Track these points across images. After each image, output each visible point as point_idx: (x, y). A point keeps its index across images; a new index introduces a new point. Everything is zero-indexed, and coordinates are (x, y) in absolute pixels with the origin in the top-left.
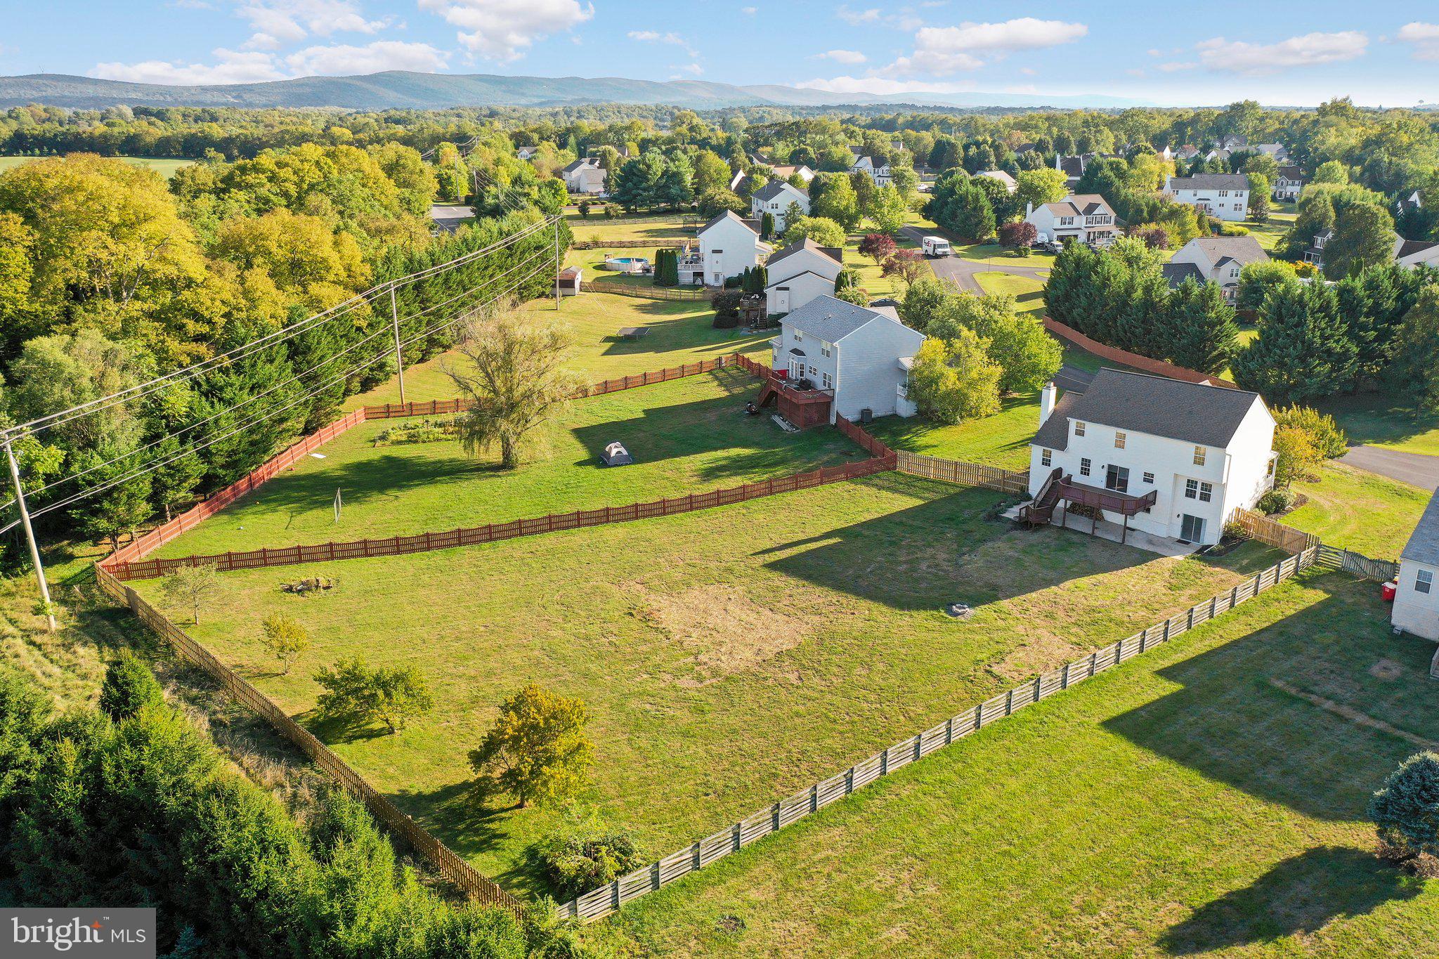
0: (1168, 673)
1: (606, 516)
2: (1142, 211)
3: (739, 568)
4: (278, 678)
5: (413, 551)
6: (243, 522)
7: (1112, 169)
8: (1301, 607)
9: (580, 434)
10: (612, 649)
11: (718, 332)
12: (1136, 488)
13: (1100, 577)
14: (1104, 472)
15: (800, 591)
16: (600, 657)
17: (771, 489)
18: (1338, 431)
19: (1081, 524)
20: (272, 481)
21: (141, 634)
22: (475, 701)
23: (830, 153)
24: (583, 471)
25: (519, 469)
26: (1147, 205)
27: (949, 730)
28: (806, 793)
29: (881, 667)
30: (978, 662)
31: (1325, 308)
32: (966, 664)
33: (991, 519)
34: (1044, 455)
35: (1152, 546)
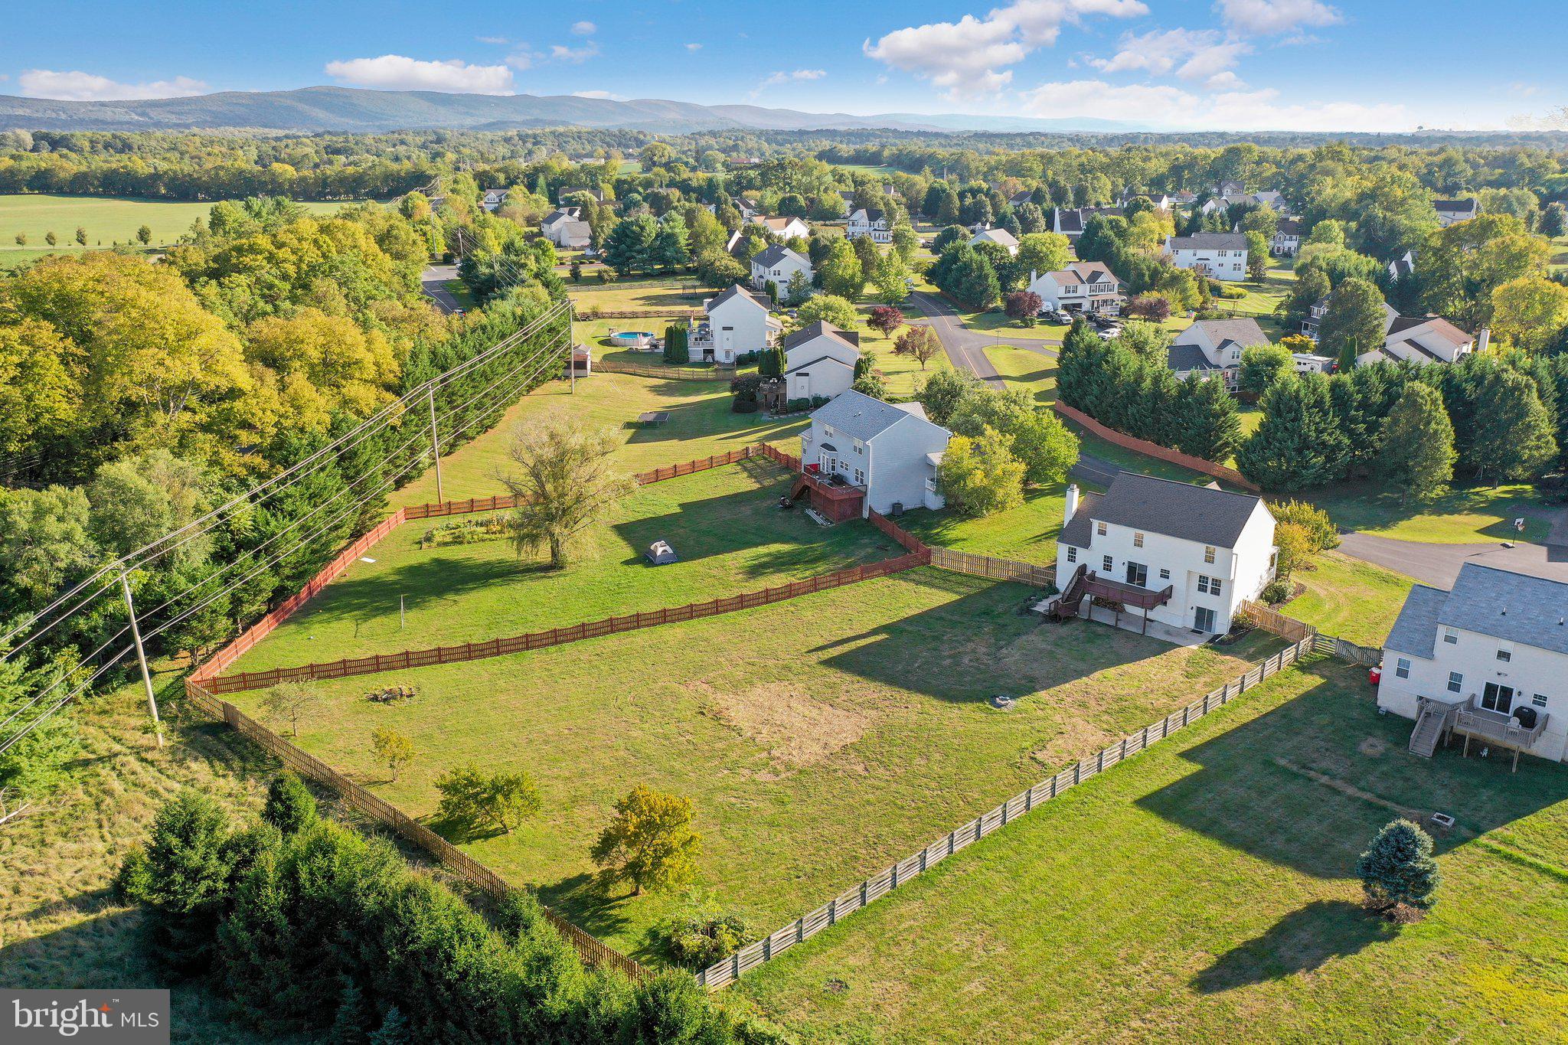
0: (1188, 755)
1: (664, 617)
2: (1143, 275)
3: (796, 666)
4: (387, 786)
5: (484, 656)
6: (312, 632)
7: (1112, 228)
8: (1300, 691)
9: (624, 530)
10: (691, 747)
11: (740, 417)
12: (1155, 583)
13: (1125, 667)
14: (1125, 569)
15: (856, 686)
16: (680, 754)
17: (815, 586)
18: (1332, 526)
19: (1105, 617)
20: (329, 587)
21: (246, 747)
22: (574, 800)
23: (820, 201)
24: (633, 570)
25: (568, 570)
26: (1148, 268)
27: (1004, 812)
28: (887, 872)
29: (937, 756)
30: (1022, 750)
31: (1319, 403)
32: (1013, 752)
33: (1023, 613)
34: (1069, 552)
35: (1169, 636)
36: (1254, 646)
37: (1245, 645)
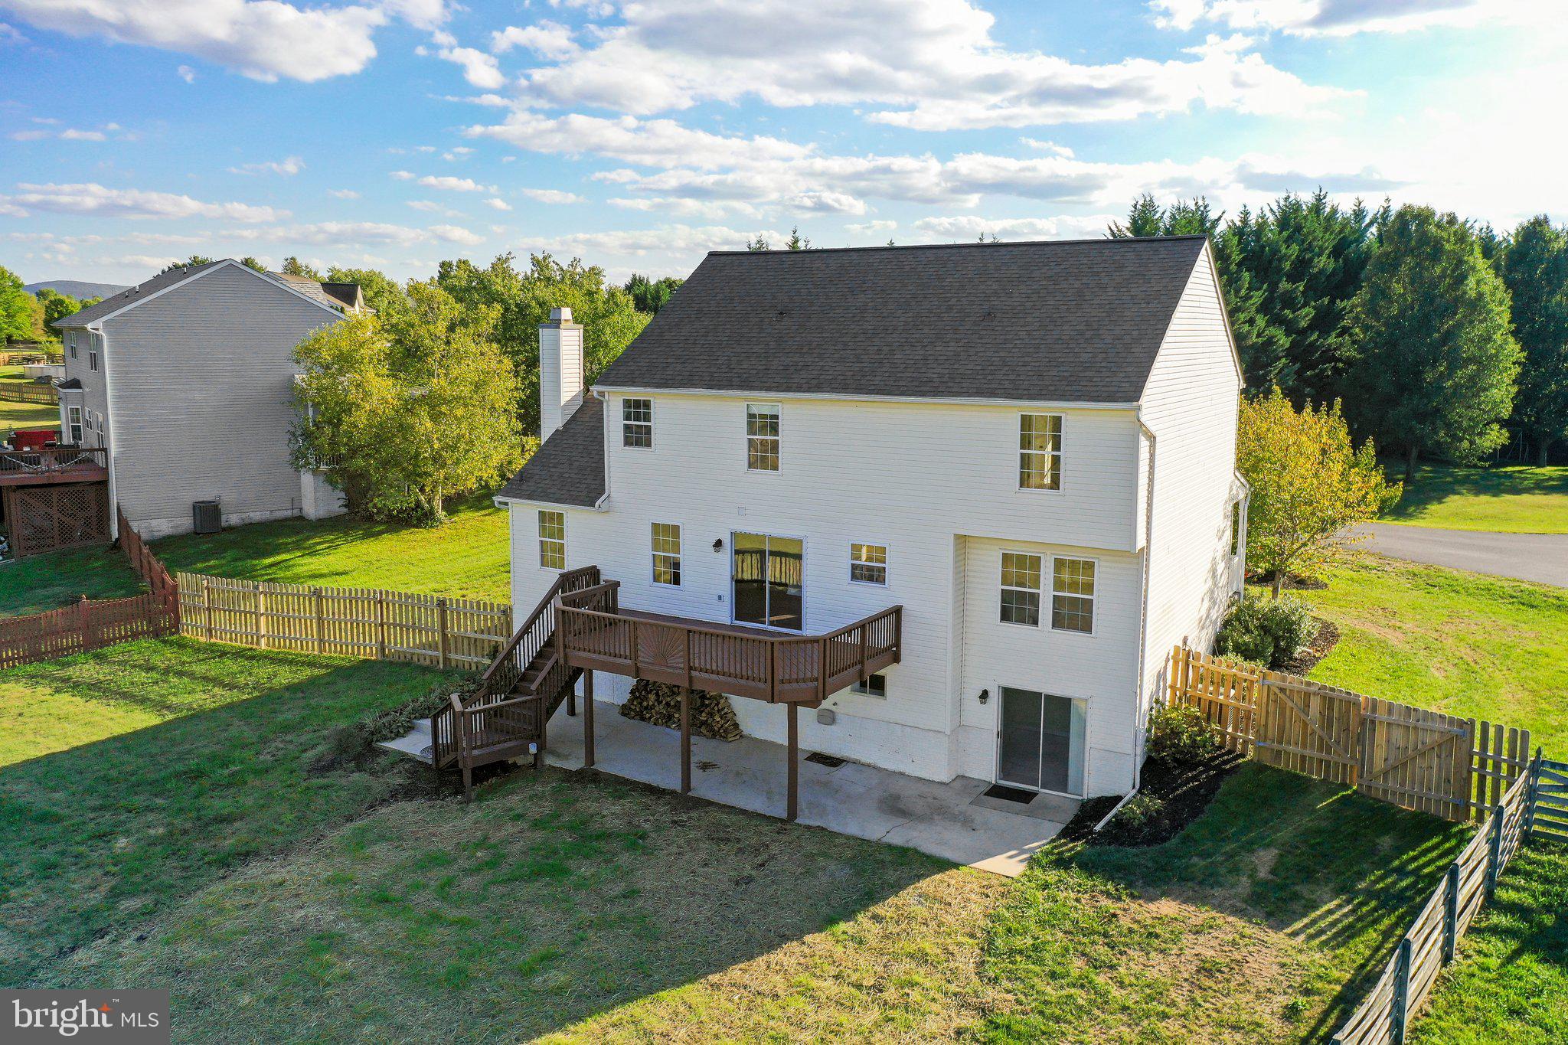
14: (726, 567)
33: (340, 763)
34: (543, 531)
35: (900, 821)
36: (1263, 838)
37: (1223, 840)
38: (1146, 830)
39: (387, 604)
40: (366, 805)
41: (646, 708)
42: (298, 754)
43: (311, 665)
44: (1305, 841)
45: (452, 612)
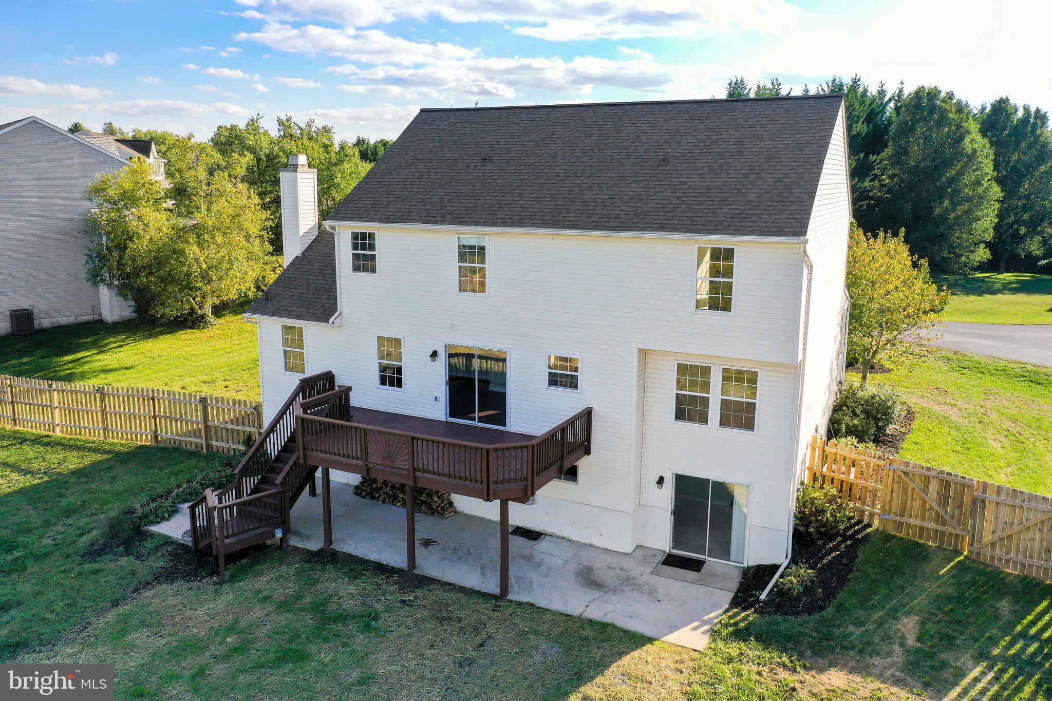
12: (532, 410)
14: (441, 373)
33: (111, 547)
34: (286, 342)
35: (596, 594)
36: (903, 605)
37: (870, 608)
38: (804, 599)
39: (159, 400)
40: (132, 589)
41: (375, 489)
42: (75, 539)
43: (95, 450)
44: (939, 608)
45: (212, 407)
